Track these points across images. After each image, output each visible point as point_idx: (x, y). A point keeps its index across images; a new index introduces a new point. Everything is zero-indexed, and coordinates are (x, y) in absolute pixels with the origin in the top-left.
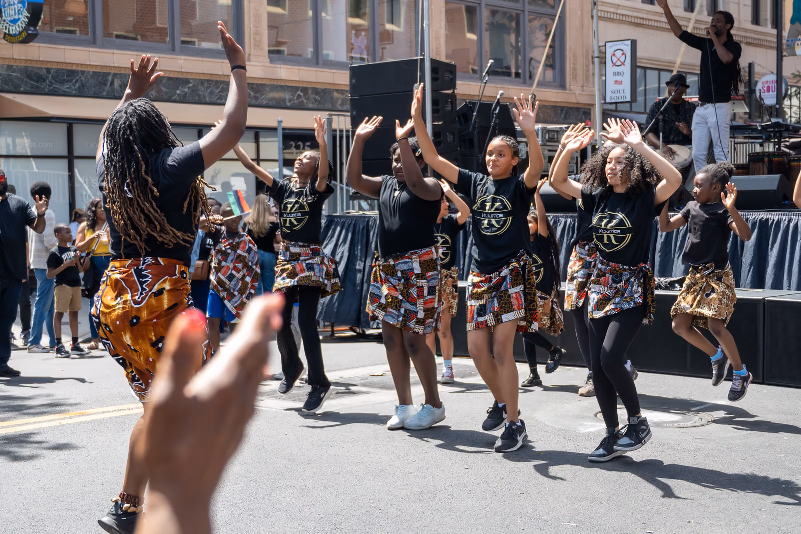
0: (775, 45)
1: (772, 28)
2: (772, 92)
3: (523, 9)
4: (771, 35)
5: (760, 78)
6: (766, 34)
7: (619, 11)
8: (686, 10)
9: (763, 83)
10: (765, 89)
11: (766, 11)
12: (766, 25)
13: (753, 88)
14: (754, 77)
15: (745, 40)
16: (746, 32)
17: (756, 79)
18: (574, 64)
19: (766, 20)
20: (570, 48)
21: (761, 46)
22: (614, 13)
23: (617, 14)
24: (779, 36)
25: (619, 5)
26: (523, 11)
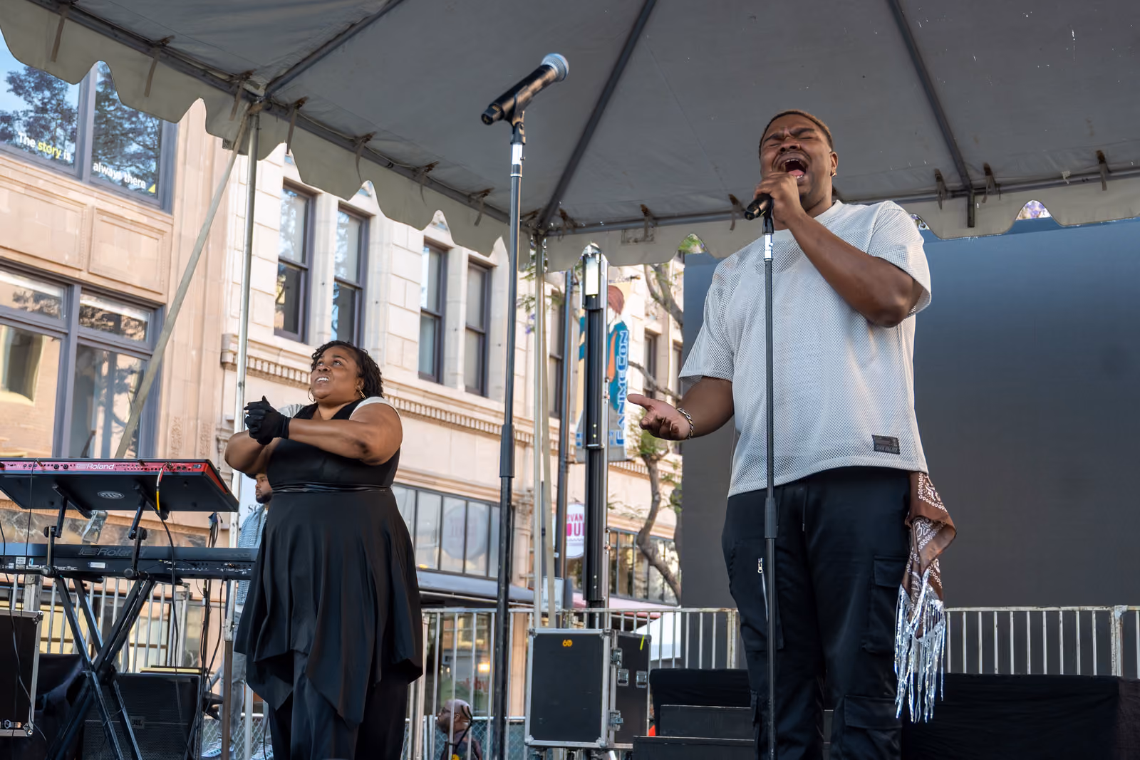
2: (575, 534)
3: (67, 331)
7: (282, 361)
8: (422, 376)
18: (174, 448)
20: (168, 415)
22: (270, 363)
23: (276, 365)
25: (281, 350)
26: (66, 334)
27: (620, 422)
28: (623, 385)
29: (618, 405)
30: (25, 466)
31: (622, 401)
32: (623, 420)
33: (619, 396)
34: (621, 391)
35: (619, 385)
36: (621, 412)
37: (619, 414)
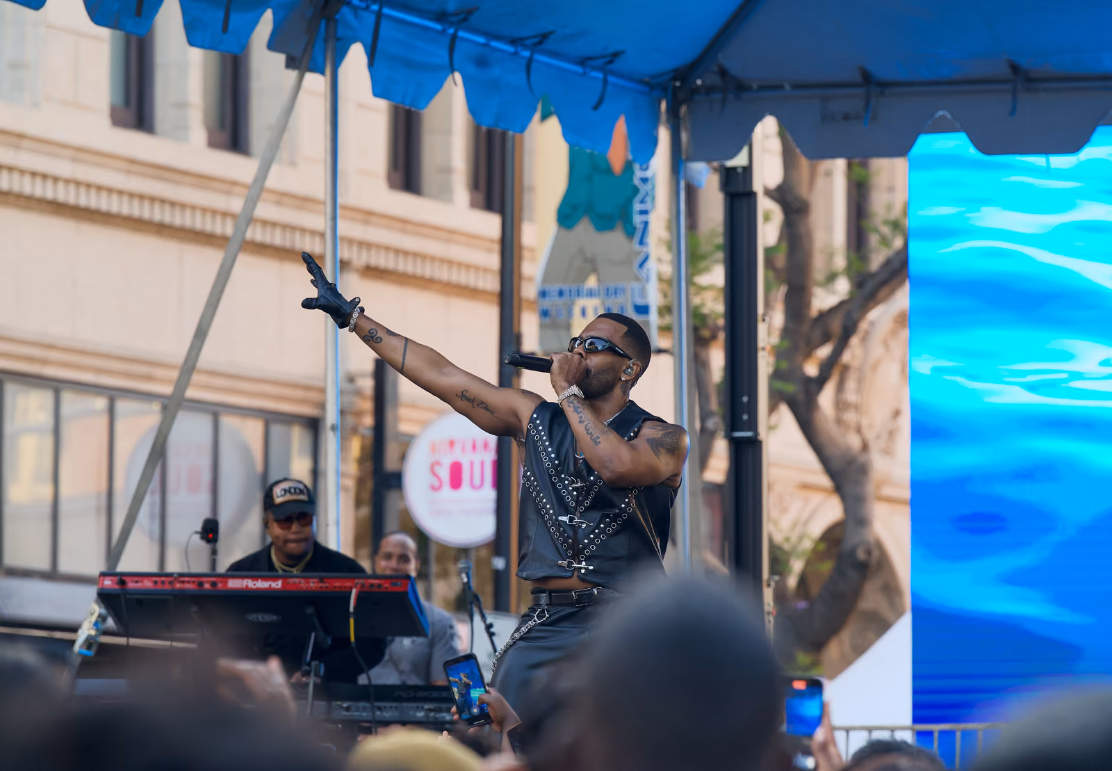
0: (492, 283)
1: (473, 205)
2: (473, 486)
4: (471, 239)
5: (425, 424)
6: (449, 234)
8: (118, 121)
9: (434, 449)
10: (445, 474)
11: (448, 132)
12: (444, 194)
13: (391, 464)
14: (397, 419)
15: (360, 258)
16: (366, 222)
17: (404, 427)
19: (448, 170)
21: (425, 283)
24: (509, 247)
27: (642, 265)
28: (645, 180)
29: (635, 229)
30: (156, 582)
31: (643, 218)
32: (646, 259)
33: (637, 207)
34: (639, 197)
35: (636, 182)
36: (641, 242)
37: (636, 246)
